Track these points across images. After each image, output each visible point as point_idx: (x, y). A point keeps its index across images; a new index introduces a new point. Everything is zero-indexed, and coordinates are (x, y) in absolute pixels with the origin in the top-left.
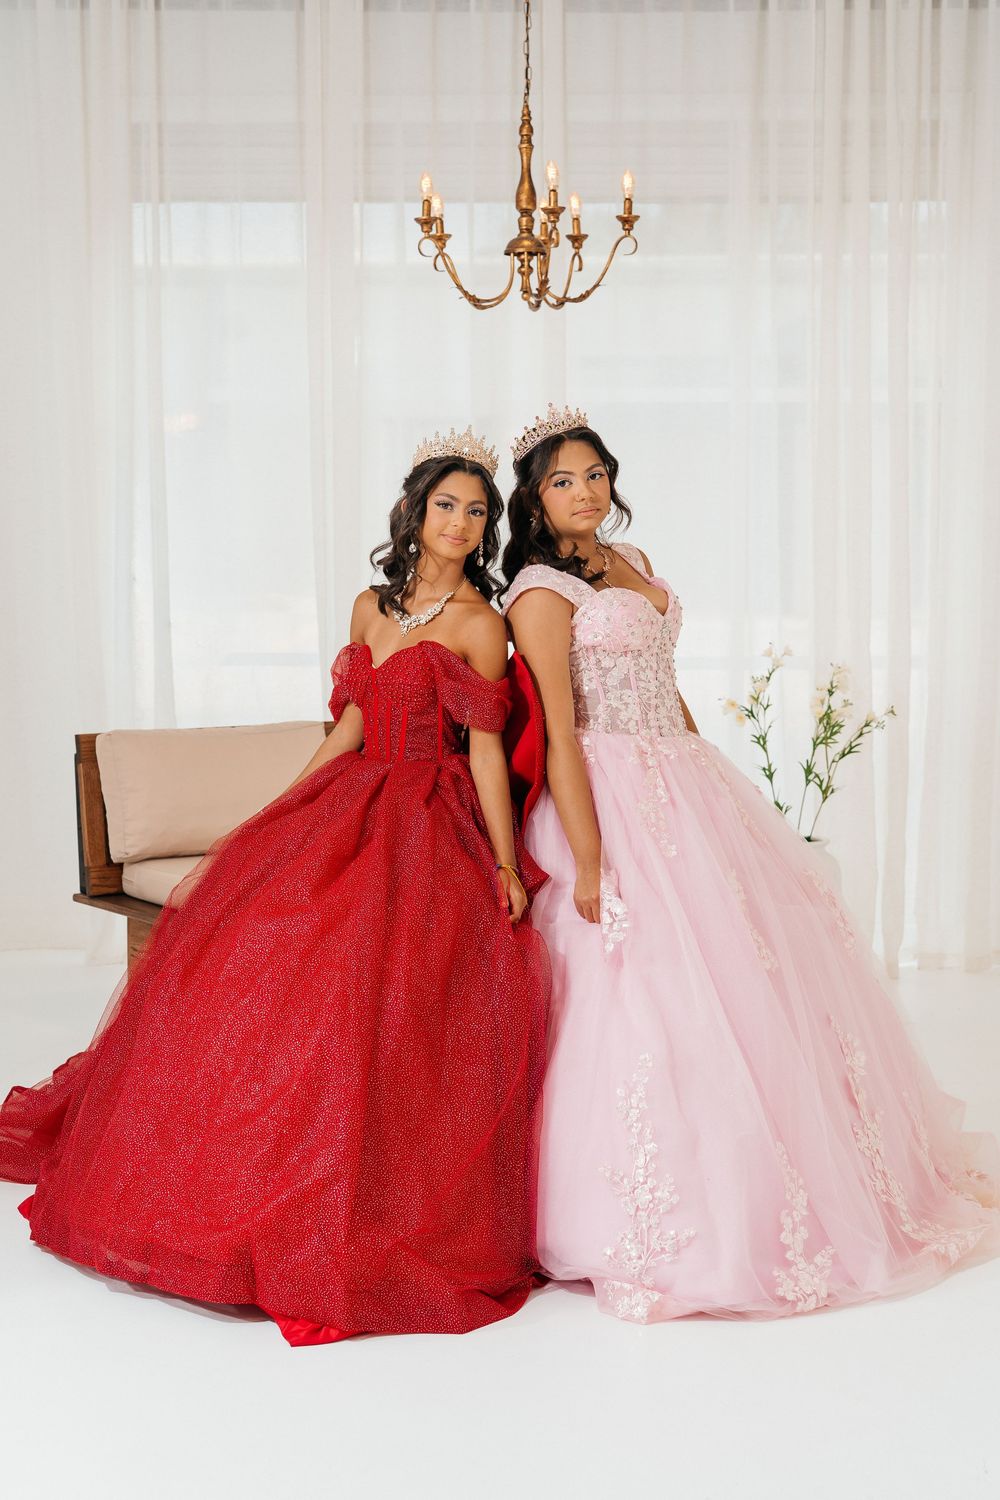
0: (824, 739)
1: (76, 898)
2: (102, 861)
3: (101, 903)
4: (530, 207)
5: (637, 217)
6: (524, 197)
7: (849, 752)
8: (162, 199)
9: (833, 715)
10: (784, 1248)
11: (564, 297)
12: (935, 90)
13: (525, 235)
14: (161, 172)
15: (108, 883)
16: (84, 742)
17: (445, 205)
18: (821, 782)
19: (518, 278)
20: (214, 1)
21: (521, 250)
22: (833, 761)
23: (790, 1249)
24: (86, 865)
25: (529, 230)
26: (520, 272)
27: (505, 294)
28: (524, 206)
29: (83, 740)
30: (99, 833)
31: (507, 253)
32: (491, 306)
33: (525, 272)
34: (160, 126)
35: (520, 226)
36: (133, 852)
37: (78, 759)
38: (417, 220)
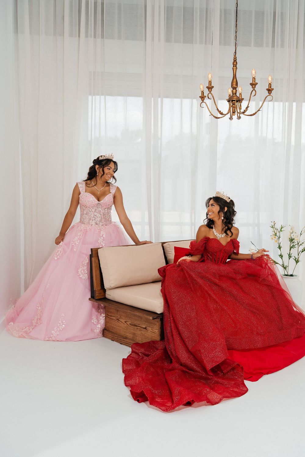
2: (99, 288)
4: (236, 87)
5: (273, 89)
13: (235, 95)
15: (101, 295)
16: (94, 251)
22: (299, 253)
25: (236, 94)
26: (232, 106)
30: (98, 279)
31: (228, 101)
35: (232, 92)
36: (113, 286)
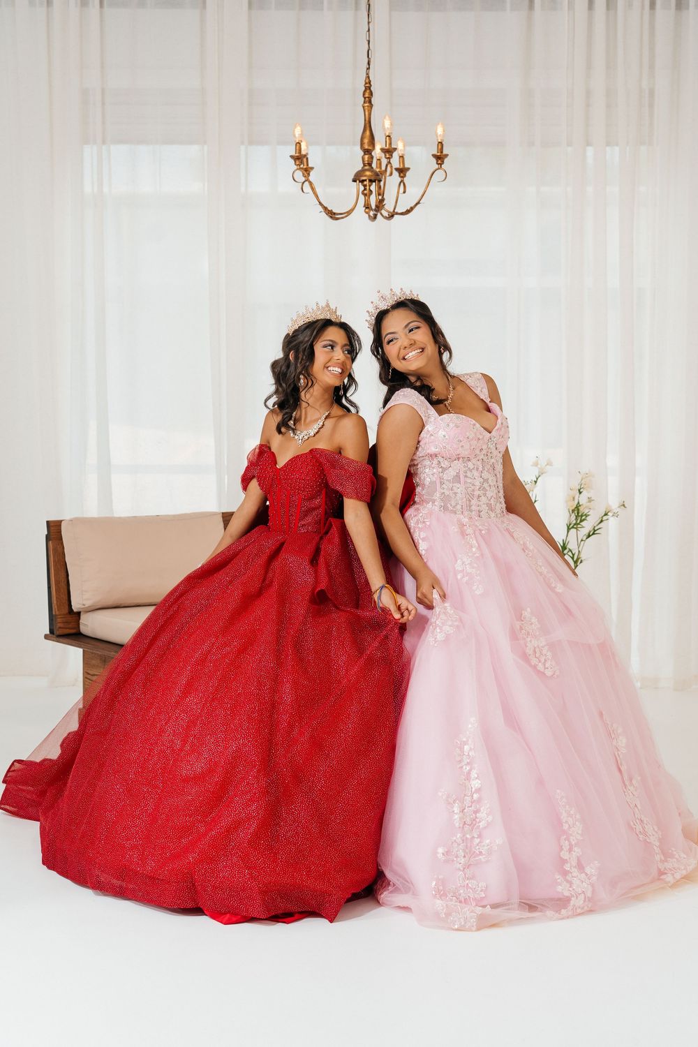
0: (575, 524)
1: (46, 637)
2: (66, 610)
3: (66, 640)
4: (370, 148)
5: (447, 155)
6: (366, 141)
7: (593, 534)
8: (104, 142)
9: (581, 509)
10: (564, 861)
11: (394, 211)
12: (652, 67)
13: (367, 168)
14: (104, 123)
15: (70, 626)
16: (52, 526)
17: (310, 147)
18: (573, 555)
19: (362, 198)
20: (142, 3)
21: (364, 178)
22: (582, 540)
23: (567, 863)
24: (54, 613)
25: (370, 164)
26: (363, 193)
27: (352, 210)
28: (366, 147)
29: (52, 524)
30: (64, 590)
31: (354, 181)
32: (343, 218)
33: (367, 194)
34: (103, 90)
35: (363, 161)
36: (88, 603)
37: (48, 538)
38: (292, 157)
